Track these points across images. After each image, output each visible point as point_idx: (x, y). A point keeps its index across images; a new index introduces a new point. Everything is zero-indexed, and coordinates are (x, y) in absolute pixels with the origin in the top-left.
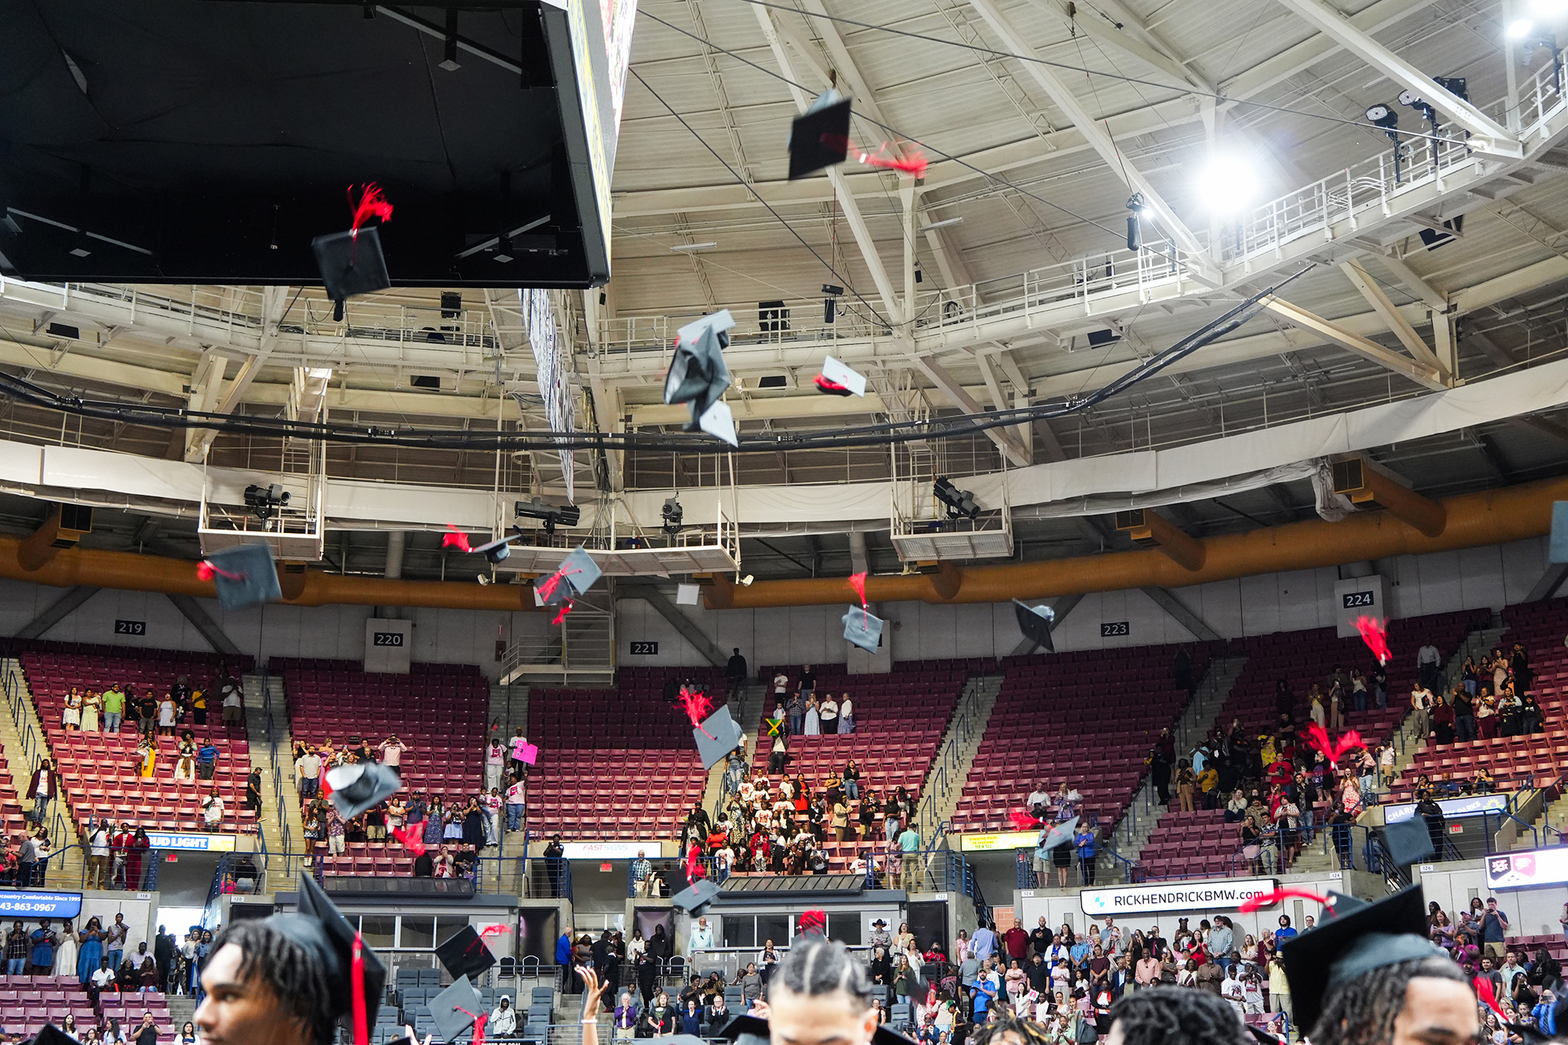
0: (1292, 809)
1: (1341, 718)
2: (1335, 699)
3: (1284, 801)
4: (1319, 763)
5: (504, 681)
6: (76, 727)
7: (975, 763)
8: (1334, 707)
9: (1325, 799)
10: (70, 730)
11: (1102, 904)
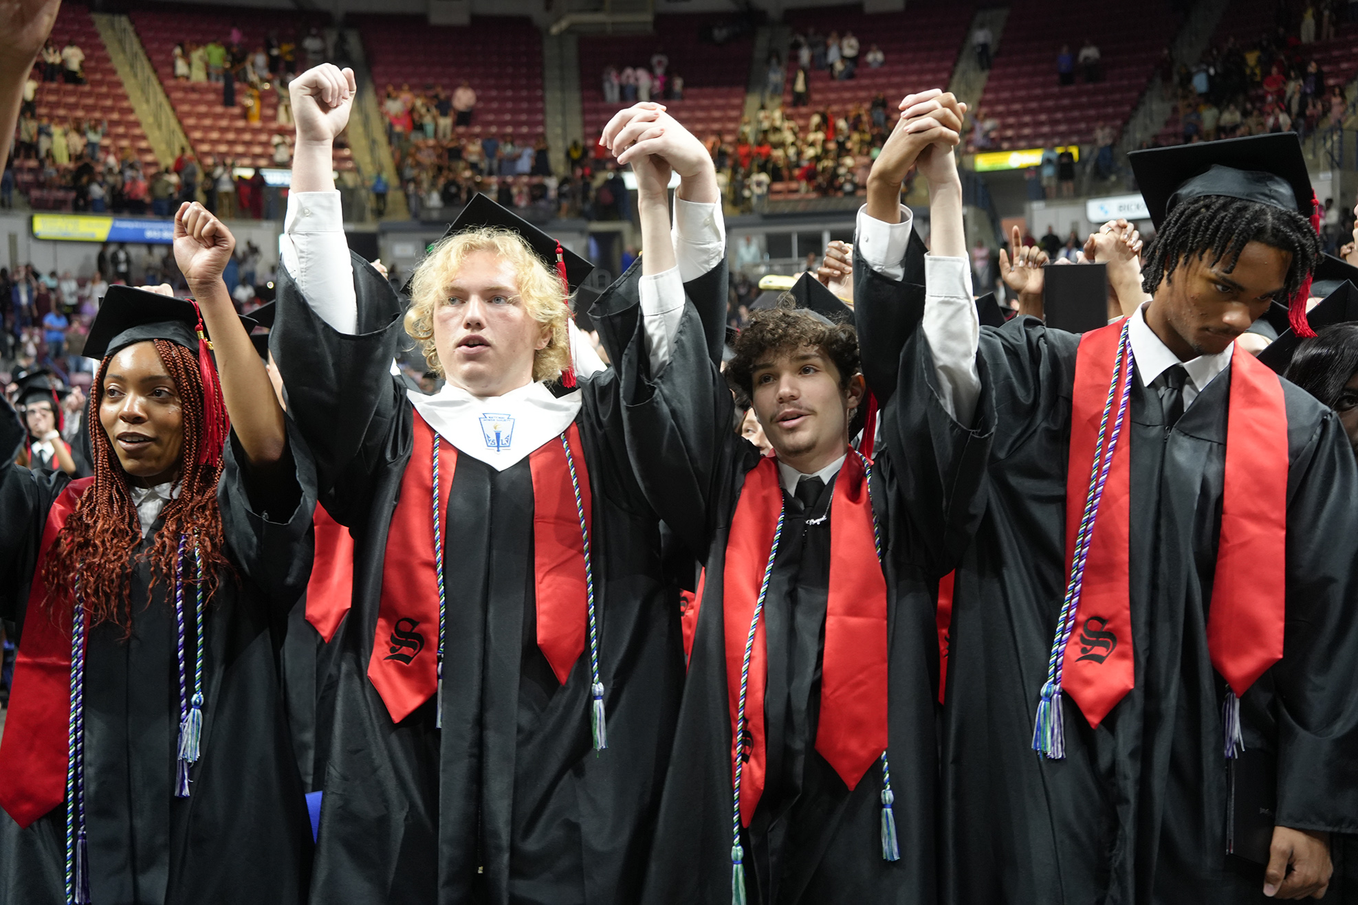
0: (1284, 119)
1: (1332, 30)
2: (1326, 13)
3: (1277, 110)
4: (1311, 74)
5: (555, 30)
6: (187, 78)
7: (985, 91)
8: (1326, 20)
9: (1314, 106)
10: (183, 82)
11: (1106, 212)
